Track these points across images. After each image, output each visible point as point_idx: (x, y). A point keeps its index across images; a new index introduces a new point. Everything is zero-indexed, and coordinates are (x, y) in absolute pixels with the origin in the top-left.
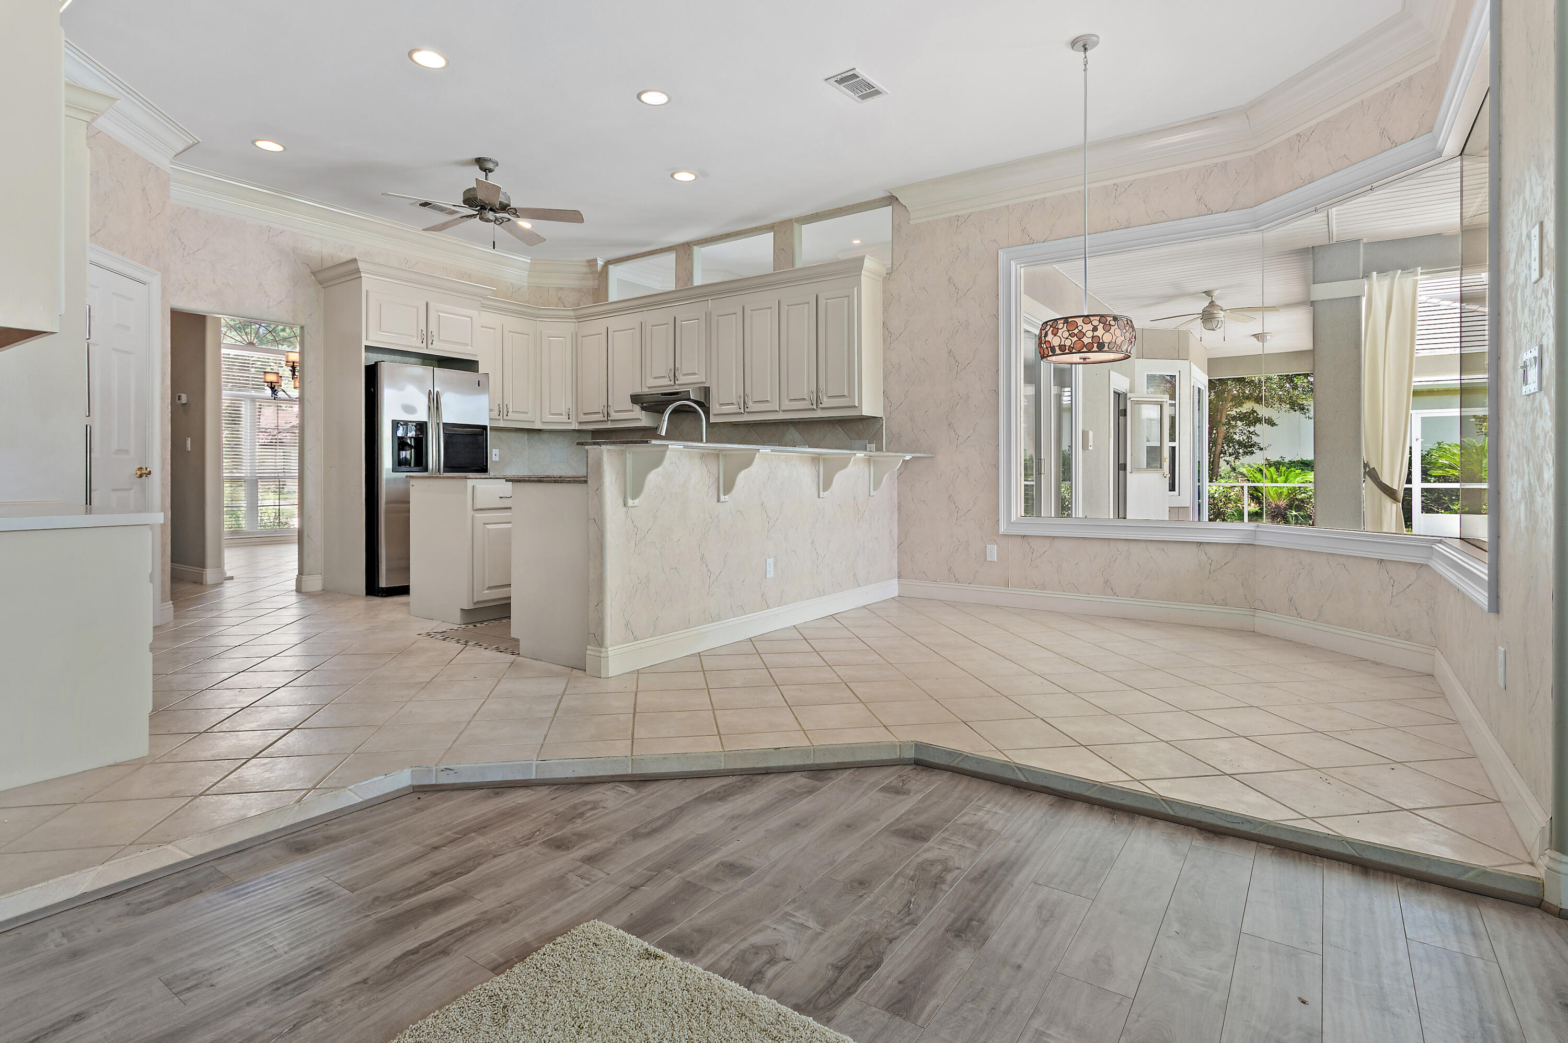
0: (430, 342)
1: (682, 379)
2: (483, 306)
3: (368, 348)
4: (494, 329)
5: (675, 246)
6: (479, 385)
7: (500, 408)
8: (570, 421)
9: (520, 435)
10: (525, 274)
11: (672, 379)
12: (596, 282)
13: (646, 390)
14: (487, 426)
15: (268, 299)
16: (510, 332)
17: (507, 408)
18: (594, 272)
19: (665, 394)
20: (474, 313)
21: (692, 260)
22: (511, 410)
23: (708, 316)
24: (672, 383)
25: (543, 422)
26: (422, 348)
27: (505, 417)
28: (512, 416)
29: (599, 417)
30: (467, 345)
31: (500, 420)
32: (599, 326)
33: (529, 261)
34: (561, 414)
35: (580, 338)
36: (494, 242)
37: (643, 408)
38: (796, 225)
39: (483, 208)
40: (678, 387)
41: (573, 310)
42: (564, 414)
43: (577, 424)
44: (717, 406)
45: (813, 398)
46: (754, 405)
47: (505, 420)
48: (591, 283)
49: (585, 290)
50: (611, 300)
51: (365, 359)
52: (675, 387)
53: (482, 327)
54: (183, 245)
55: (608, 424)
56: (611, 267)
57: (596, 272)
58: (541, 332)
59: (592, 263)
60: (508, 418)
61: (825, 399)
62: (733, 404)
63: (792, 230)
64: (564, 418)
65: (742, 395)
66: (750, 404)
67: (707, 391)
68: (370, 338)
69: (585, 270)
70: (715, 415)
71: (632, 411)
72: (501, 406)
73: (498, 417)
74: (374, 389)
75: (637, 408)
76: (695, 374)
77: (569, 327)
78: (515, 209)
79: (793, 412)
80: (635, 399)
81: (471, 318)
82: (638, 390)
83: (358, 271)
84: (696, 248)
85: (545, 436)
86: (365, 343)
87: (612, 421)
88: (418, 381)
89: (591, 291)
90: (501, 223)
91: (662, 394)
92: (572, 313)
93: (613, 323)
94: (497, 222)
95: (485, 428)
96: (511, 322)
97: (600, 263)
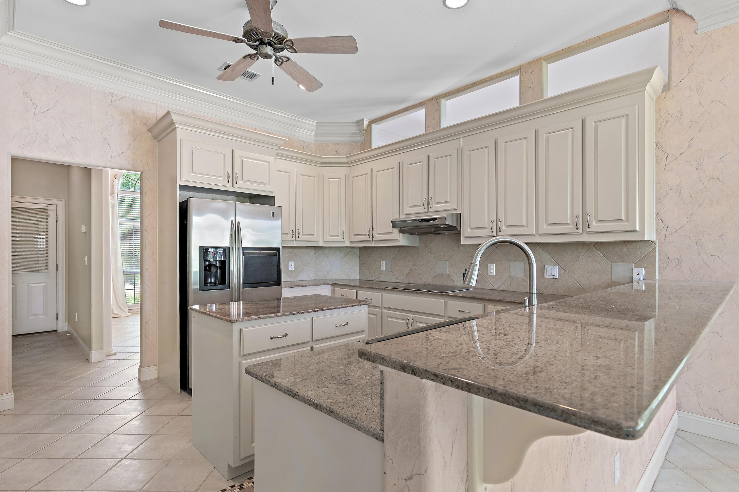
0: (235, 182)
1: (435, 207)
2: (278, 155)
3: (183, 187)
4: (289, 173)
5: (425, 101)
6: (273, 216)
7: (293, 232)
8: (344, 240)
9: (309, 250)
10: (313, 134)
11: (426, 207)
12: (363, 138)
13: (403, 217)
14: (280, 248)
15: (112, 150)
16: (300, 175)
17: (299, 232)
18: (360, 131)
19: (422, 220)
20: (271, 159)
21: (440, 110)
22: (301, 234)
23: (461, 152)
24: (426, 210)
25: (324, 242)
26: (229, 187)
27: (297, 239)
28: (302, 238)
29: (366, 238)
30: (265, 184)
31: (293, 241)
32: (365, 168)
33: (316, 124)
34: (338, 236)
35: (351, 178)
36: (273, 78)
37: (401, 232)
38: (544, 63)
39: (262, 42)
40: (431, 214)
41: (347, 157)
42: (340, 235)
43: (349, 243)
44: (469, 230)
45: (579, 222)
46: (507, 229)
47: (297, 241)
48: (359, 139)
49: (355, 144)
50: (374, 146)
51: (179, 196)
52: (428, 214)
53: (277, 171)
54: (35, 106)
55: (372, 244)
56: (373, 126)
57: (363, 130)
58: (323, 175)
59: (360, 122)
60: (300, 239)
61: (594, 224)
62: (485, 228)
63: (541, 68)
64: (340, 238)
65: (495, 220)
66: (503, 228)
67: (459, 216)
68: (184, 179)
69: (355, 129)
70: (466, 237)
71: (392, 233)
72: (294, 231)
73: (292, 239)
74: (187, 221)
75: (396, 231)
76: (447, 202)
77: (342, 171)
78: (291, 41)
79: (553, 236)
80: (394, 224)
81: (269, 162)
82: (396, 217)
83: (173, 123)
84: (443, 101)
85: (327, 251)
86: (179, 183)
87: (375, 241)
88: (223, 213)
89: (359, 145)
90: (282, 63)
91: (419, 220)
92: (345, 160)
93: (377, 165)
94: (277, 62)
95: (278, 250)
96: (301, 168)
97: (366, 123)
